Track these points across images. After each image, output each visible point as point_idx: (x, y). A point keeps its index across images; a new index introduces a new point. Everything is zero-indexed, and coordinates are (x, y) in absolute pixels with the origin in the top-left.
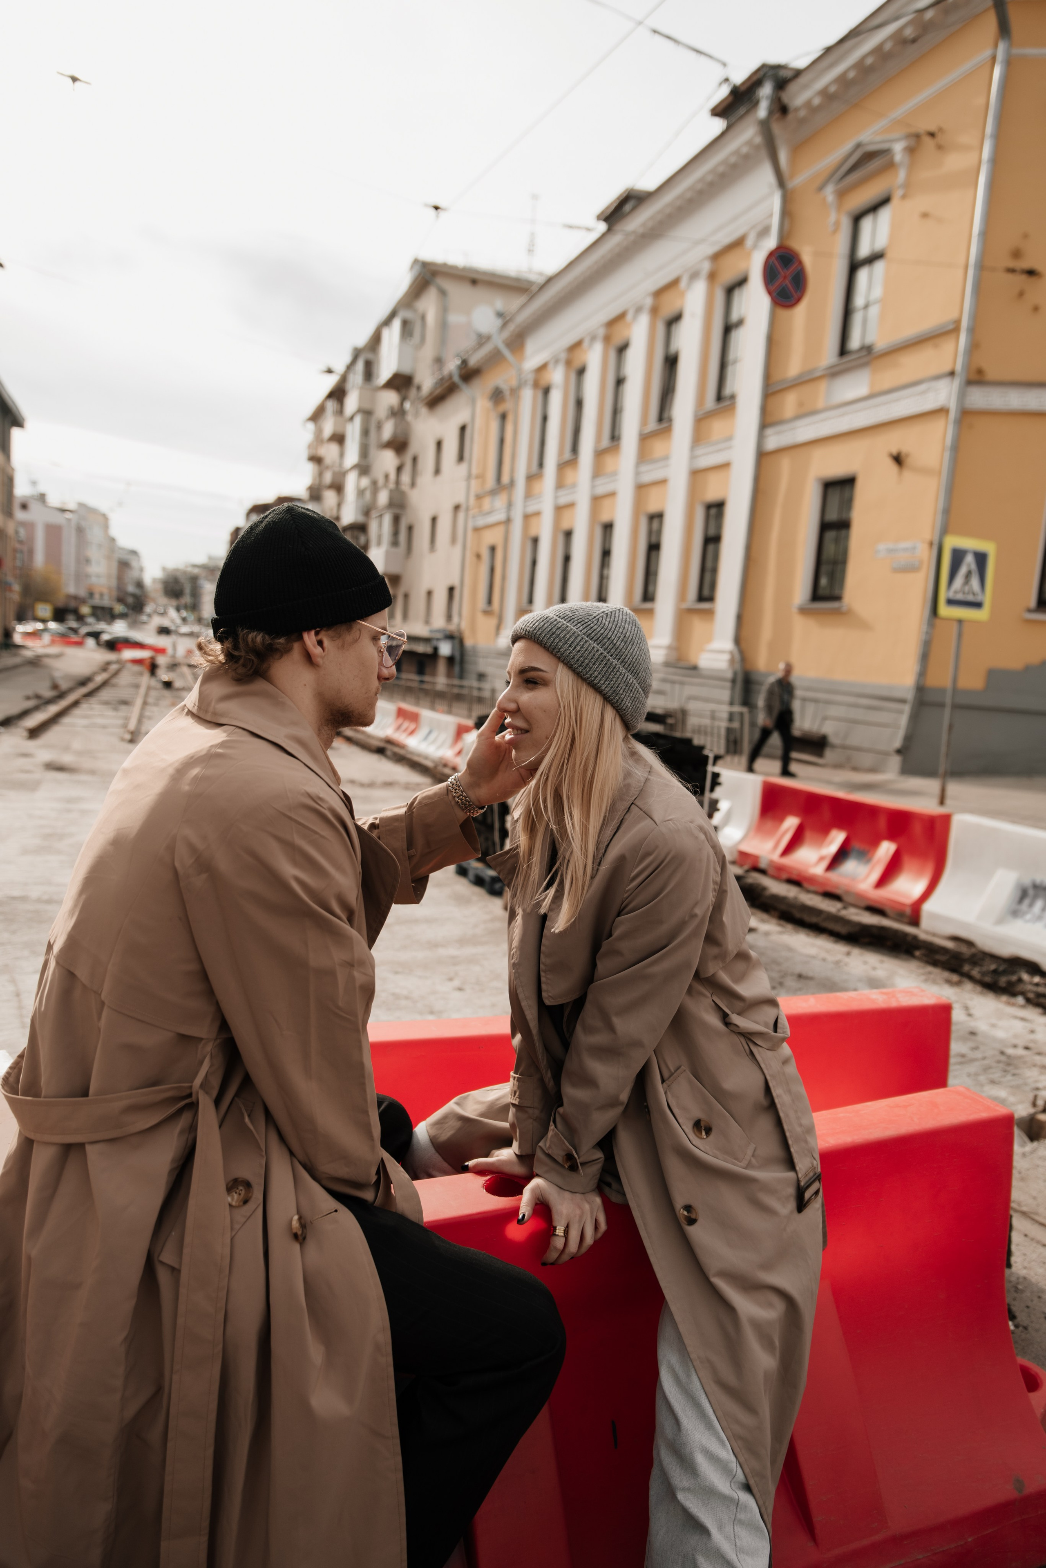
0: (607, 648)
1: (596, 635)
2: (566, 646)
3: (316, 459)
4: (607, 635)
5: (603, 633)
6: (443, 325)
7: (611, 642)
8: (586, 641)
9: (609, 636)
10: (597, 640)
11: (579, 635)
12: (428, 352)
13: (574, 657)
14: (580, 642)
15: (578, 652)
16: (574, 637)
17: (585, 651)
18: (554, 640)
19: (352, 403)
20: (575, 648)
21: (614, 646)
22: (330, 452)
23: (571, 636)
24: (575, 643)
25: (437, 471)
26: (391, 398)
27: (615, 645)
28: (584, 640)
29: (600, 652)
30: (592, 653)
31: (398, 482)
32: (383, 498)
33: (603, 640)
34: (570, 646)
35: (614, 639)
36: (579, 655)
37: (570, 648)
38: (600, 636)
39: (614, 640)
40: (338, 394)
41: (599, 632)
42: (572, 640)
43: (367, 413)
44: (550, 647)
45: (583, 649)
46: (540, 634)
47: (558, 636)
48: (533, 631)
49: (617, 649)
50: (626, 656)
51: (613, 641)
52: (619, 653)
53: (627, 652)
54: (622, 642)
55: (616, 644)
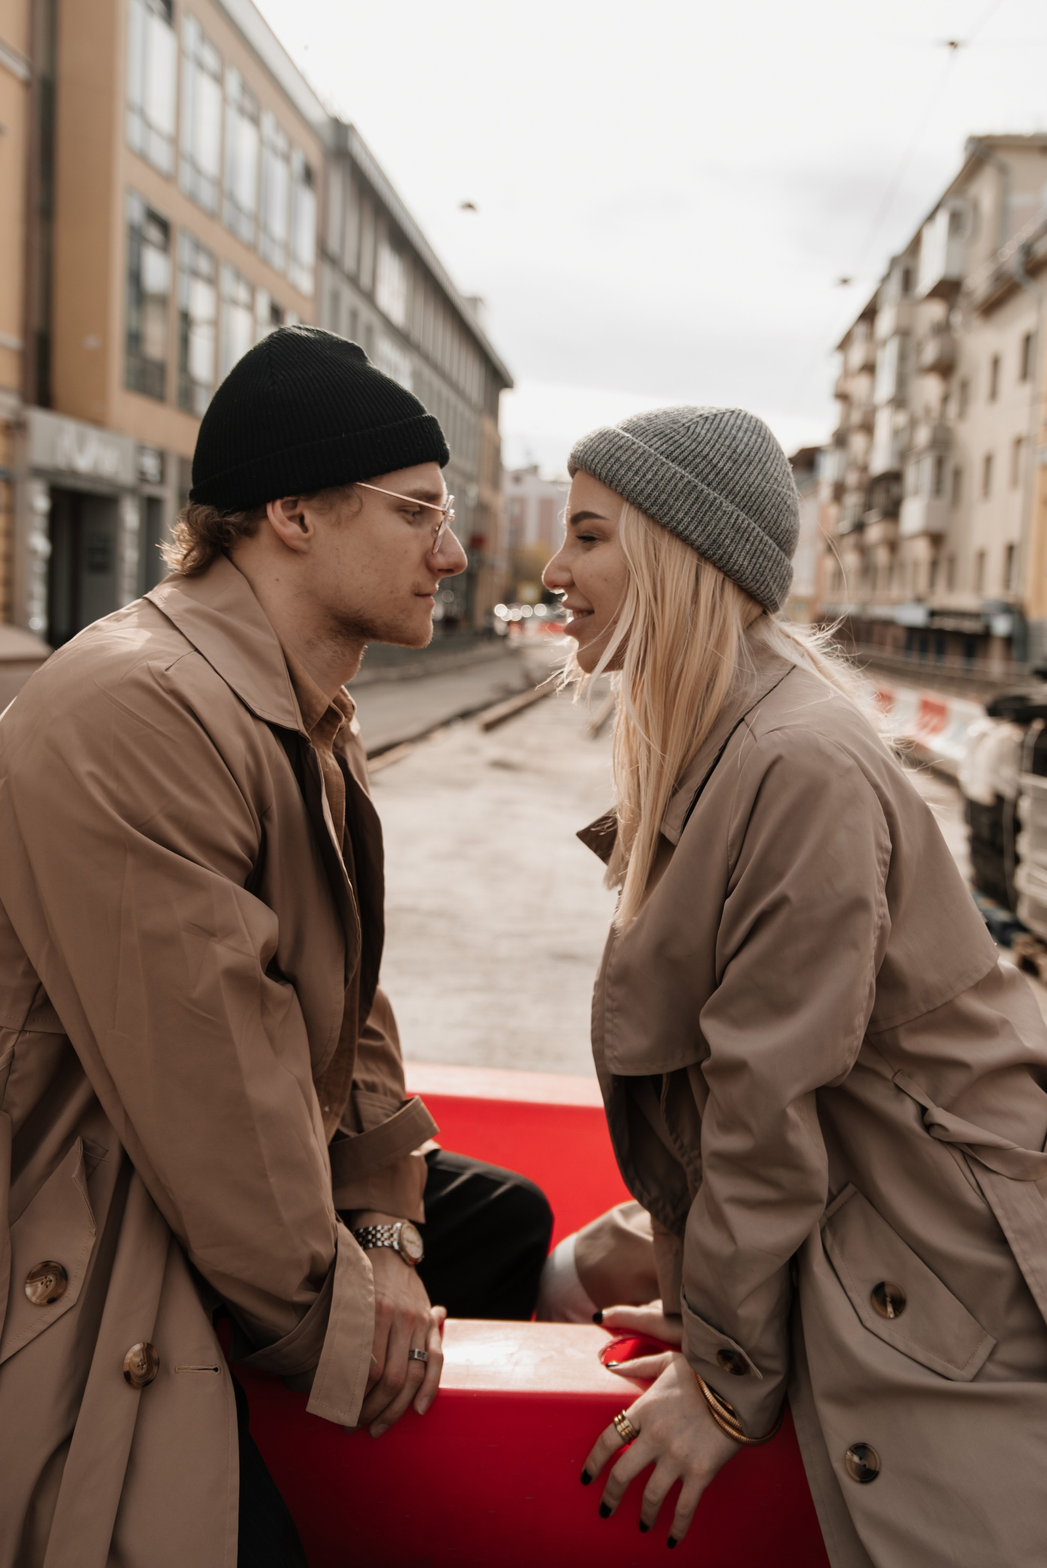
0: (702, 471)
1: (682, 452)
2: (630, 474)
3: (843, 397)
4: (702, 451)
5: (696, 448)
6: (1003, 211)
7: (709, 463)
8: (663, 464)
9: (704, 453)
10: (684, 460)
11: (651, 455)
12: (983, 245)
13: (642, 491)
14: (652, 466)
15: (649, 482)
16: (642, 460)
17: (661, 480)
18: (612, 466)
19: (885, 322)
20: (644, 475)
21: (713, 469)
22: (859, 386)
23: (638, 459)
24: (644, 469)
25: (994, 394)
26: (935, 311)
27: (715, 466)
28: (659, 463)
29: (686, 480)
30: (673, 482)
31: (943, 415)
32: (923, 436)
33: (694, 460)
34: (636, 473)
35: (715, 456)
36: (651, 486)
37: (636, 477)
38: (690, 454)
39: (713, 458)
40: (869, 314)
41: (688, 447)
42: (639, 463)
43: (904, 333)
44: (606, 478)
45: (656, 477)
46: (592, 460)
47: (618, 459)
48: (584, 456)
49: (719, 473)
50: (737, 484)
51: (711, 460)
52: (722, 479)
53: (737, 477)
54: (727, 461)
55: (717, 464)
